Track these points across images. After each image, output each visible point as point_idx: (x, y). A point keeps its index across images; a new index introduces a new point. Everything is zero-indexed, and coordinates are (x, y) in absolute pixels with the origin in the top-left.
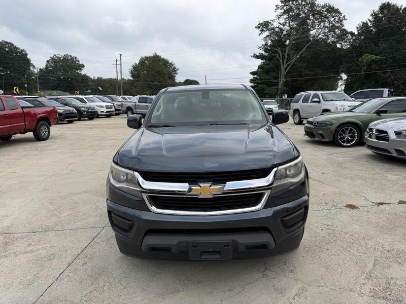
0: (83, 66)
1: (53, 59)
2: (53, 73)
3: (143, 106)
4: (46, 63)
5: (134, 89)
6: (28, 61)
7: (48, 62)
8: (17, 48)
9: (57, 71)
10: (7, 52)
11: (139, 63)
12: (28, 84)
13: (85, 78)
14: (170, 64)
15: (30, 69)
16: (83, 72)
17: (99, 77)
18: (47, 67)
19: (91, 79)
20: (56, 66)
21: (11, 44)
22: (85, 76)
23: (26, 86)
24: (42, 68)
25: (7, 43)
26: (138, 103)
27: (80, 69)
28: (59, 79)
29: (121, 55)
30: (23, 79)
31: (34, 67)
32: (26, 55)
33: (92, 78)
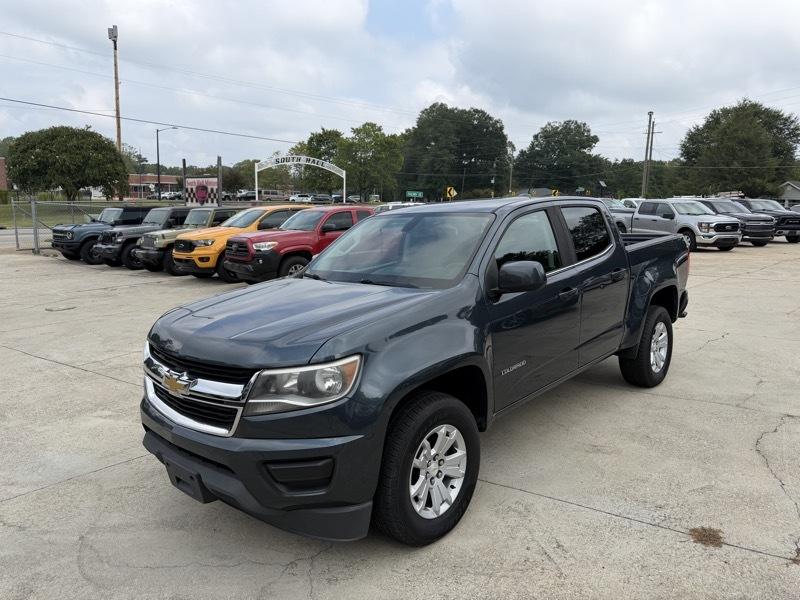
0: (595, 139)
1: (544, 130)
2: (542, 156)
3: (647, 220)
4: (532, 139)
5: (683, 182)
6: (504, 138)
7: (536, 137)
8: (491, 118)
9: (548, 153)
10: (475, 127)
11: (706, 126)
12: (498, 178)
13: (598, 163)
14: (786, 120)
15: (507, 152)
16: (595, 151)
17: (627, 158)
18: (533, 146)
19: (610, 163)
20: (548, 142)
21: (483, 112)
22: (597, 159)
23: (493, 181)
24: (525, 149)
25: (476, 111)
26: (637, 215)
27: (590, 146)
28: (550, 168)
29: (651, 114)
30: (491, 170)
31: (514, 148)
32: (502, 128)
33: (613, 161)
